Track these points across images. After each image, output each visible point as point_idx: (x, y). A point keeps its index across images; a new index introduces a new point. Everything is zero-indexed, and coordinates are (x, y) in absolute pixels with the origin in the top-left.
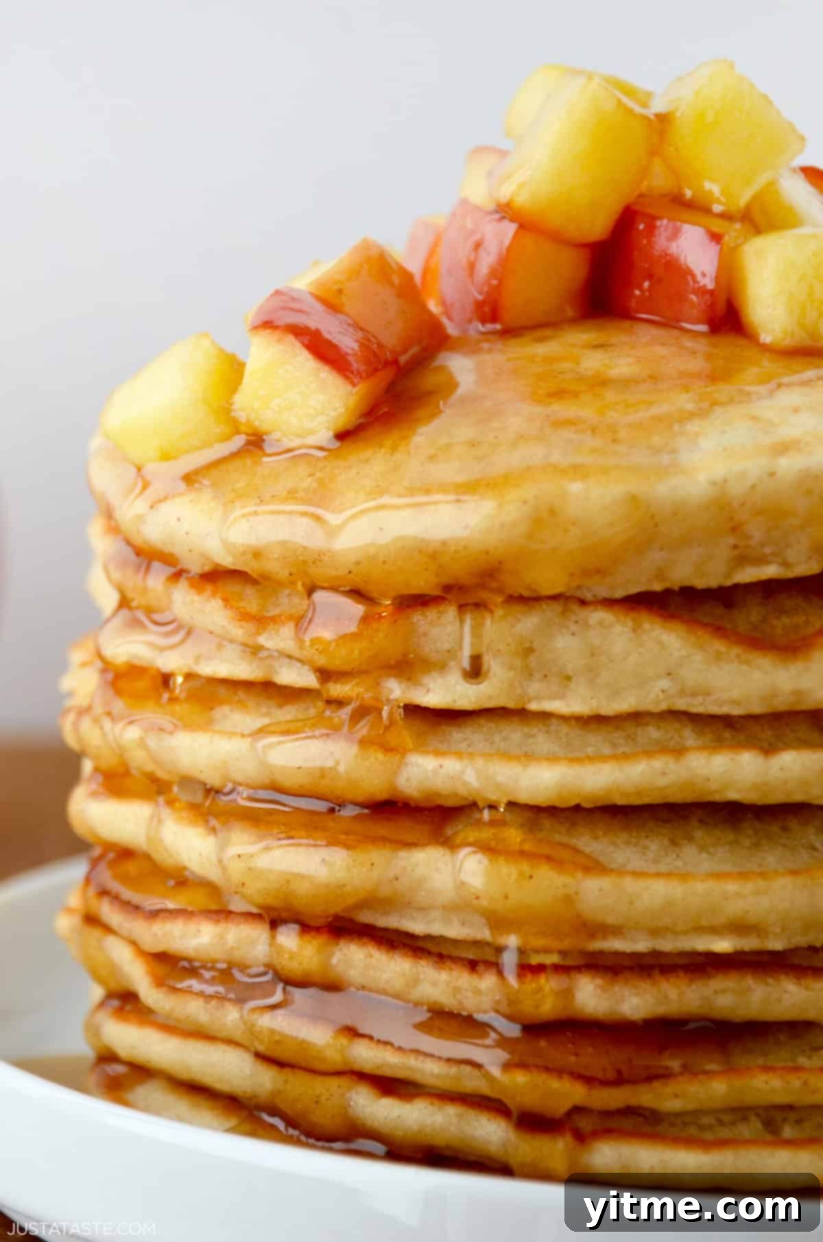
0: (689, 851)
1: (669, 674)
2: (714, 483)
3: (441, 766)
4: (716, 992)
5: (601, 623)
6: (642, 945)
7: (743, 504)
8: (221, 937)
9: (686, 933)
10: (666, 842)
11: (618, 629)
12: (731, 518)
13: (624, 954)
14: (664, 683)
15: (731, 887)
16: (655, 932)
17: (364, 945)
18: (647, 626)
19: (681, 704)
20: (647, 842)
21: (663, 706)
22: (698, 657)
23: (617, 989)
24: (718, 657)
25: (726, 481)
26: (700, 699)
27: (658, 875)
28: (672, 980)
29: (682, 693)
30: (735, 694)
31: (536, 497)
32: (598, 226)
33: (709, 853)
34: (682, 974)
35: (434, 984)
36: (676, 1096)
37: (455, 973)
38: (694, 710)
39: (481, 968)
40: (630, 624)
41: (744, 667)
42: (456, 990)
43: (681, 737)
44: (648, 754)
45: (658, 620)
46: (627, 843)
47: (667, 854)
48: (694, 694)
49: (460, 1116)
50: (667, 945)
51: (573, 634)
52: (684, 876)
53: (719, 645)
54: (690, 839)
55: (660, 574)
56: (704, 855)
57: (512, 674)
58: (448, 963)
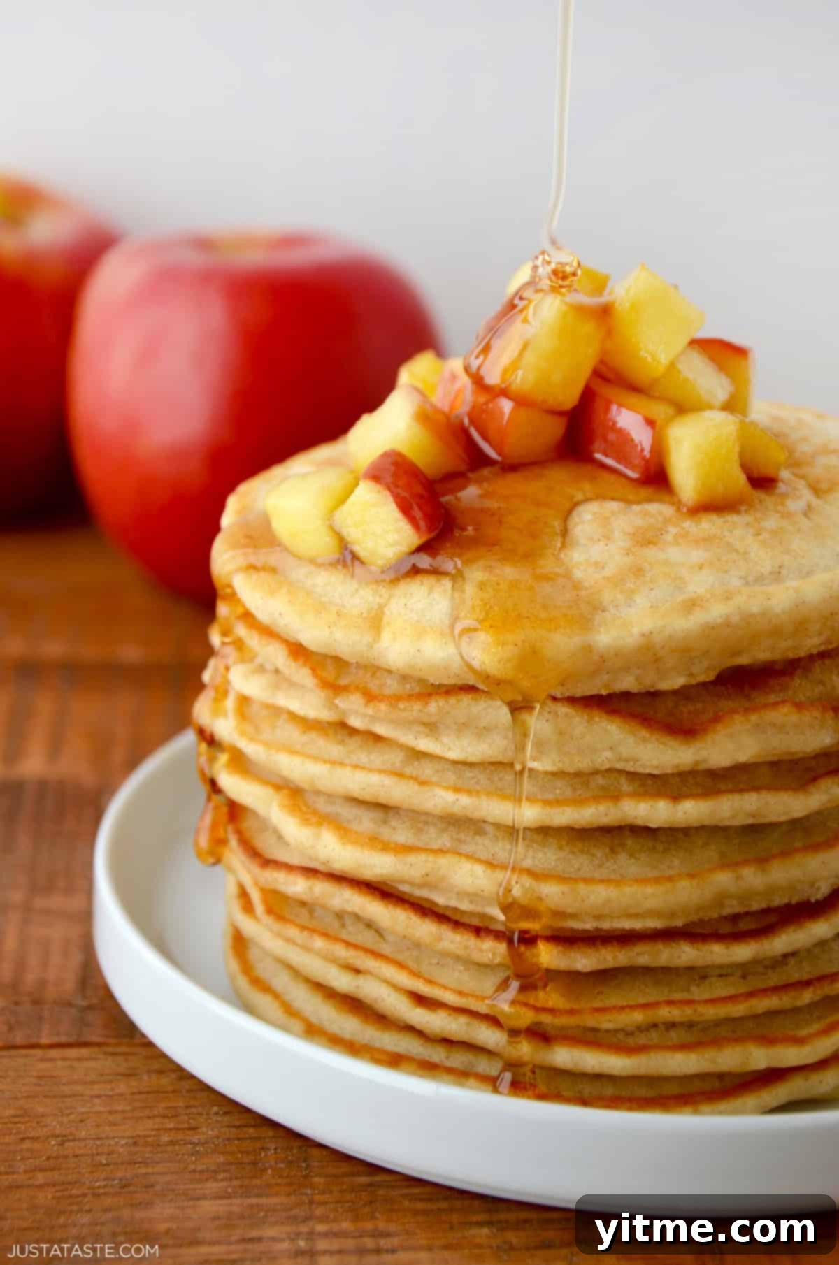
0: (623, 858)
1: (611, 748)
2: (643, 635)
3: (457, 800)
4: (638, 954)
5: (566, 715)
6: (589, 925)
7: (663, 647)
8: (310, 889)
9: (619, 917)
10: (607, 850)
11: (577, 719)
12: (655, 655)
13: (577, 930)
14: (608, 754)
15: (649, 890)
16: (598, 917)
17: (405, 910)
18: (597, 719)
19: (619, 766)
20: (594, 851)
21: (607, 766)
22: (631, 740)
23: (572, 954)
24: (644, 740)
25: (651, 633)
26: (631, 763)
27: (602, 881)
28: (609, 949)
29: (620, 760)
30: (655, 763)
31: (524, 642)
32: (569, 397)
33: (636, 858)
34: (615, 943)
35: (452, 942)
36: (610, 1021)
37: (466, 937)
38: (627, 769)
39: (482, 934)
40: (586, 717)
41: (661, 746)
42: (466, 948)
43: (619, 783)
44: (597, 799)
45: (604, 715)
46: (582, 851)
47: (607, 860)
48: (627, 760)
49: (468, 1024)
50: (606, 925)
51: (547, 721)
52: (618, 882)
53: (644, 733)
54: (623, 845)
55: (606, 686)
56: (633, 861)
57: (505, 742)
58: (461, 929)
